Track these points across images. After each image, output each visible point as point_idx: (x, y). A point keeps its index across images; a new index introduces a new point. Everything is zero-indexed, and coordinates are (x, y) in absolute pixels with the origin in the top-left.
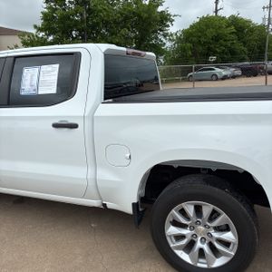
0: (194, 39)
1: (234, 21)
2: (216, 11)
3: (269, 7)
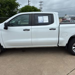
1: (33, 7)
3: (41, 5)
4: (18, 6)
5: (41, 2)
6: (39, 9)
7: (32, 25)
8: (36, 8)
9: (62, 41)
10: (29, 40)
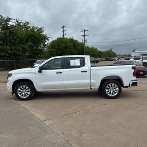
0: (57, 47)
1: (71, 40)
2: (63, 36)
3: (85, 36)
4: (46, 40)
5: (85, 31)
6: (81, 42)
7: (64, 68)
8: (77, 41)
9: (95, 84)
10: (61, 82)
